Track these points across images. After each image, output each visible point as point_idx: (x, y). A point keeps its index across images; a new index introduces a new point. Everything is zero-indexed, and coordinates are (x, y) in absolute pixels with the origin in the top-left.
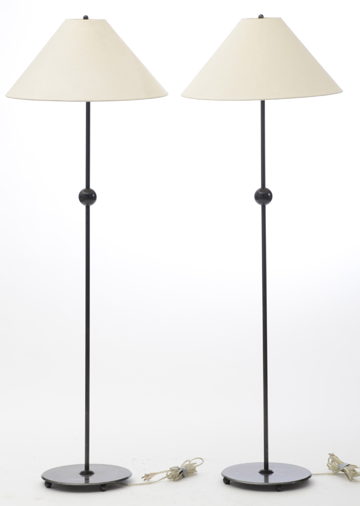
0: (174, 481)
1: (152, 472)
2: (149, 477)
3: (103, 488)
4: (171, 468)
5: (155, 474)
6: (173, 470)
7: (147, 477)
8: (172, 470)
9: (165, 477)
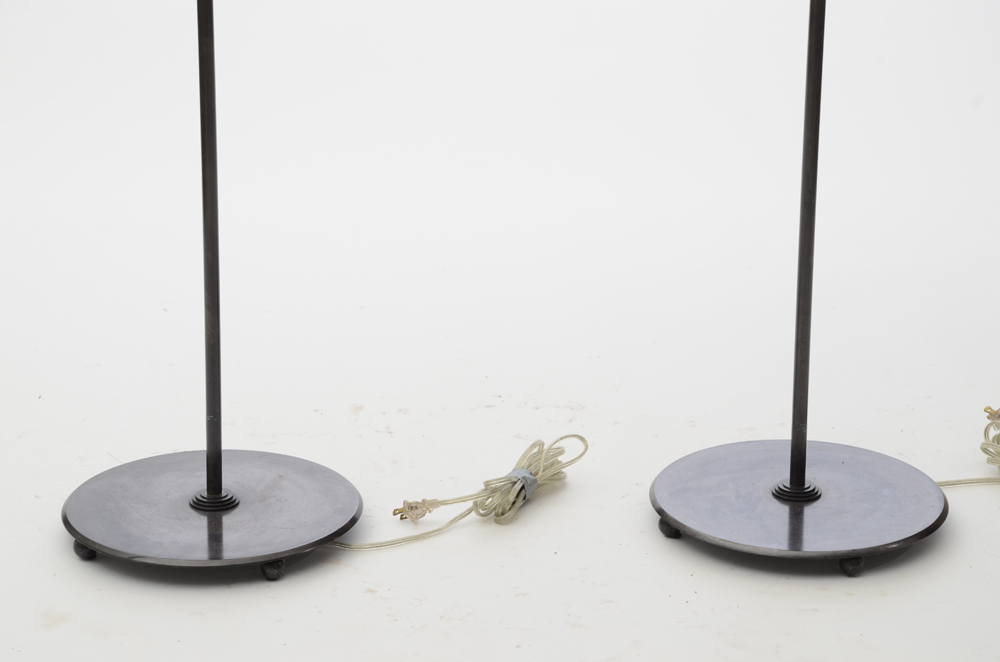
0: (497, 522)
1: (429, 498)
2: (419, 511)
3: (271, 571)
4: (487, 484)
5: (436, 504)
6: (495, 490)
7: (409, 512)
8: (490, 489)
9: (469, 511)
